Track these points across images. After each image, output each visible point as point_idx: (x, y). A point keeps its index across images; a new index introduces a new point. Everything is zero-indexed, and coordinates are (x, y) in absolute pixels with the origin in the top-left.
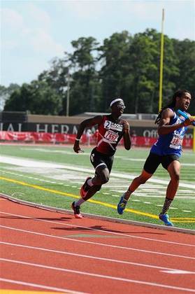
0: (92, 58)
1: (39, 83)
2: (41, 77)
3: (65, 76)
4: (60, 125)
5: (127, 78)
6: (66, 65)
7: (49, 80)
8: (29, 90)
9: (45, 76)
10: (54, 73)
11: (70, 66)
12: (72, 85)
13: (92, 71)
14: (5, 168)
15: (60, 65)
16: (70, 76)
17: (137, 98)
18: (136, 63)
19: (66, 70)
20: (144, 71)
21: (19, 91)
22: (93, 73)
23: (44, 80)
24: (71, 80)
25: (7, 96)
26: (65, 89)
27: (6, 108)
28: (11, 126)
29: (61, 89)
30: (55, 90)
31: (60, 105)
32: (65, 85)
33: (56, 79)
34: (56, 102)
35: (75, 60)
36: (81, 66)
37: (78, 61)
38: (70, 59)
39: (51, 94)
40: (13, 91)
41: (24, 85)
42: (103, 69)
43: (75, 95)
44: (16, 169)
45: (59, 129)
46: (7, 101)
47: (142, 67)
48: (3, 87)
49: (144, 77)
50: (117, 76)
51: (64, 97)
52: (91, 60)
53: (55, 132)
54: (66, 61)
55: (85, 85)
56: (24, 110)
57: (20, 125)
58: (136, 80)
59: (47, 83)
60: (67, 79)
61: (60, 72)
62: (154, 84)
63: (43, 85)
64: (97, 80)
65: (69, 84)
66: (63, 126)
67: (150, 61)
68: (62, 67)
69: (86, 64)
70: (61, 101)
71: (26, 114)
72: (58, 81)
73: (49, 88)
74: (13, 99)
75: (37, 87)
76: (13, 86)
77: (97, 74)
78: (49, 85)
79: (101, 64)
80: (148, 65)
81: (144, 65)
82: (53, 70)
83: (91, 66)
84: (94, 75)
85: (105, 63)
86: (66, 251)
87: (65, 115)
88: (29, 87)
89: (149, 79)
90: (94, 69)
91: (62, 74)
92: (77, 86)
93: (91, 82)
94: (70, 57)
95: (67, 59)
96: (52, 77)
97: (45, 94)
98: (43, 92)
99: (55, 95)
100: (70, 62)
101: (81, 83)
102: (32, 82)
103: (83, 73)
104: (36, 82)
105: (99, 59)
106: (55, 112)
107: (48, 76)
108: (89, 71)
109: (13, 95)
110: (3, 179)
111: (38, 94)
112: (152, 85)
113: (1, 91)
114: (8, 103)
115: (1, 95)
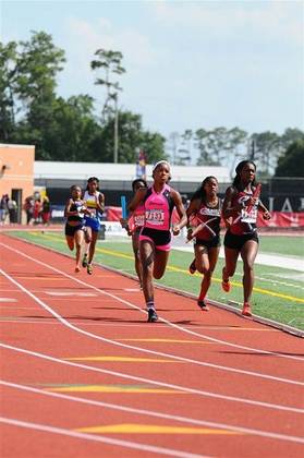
14: (277, 275)
21: (301, 142)
25: (281, 151)
27: (279, 171)
28: (287, 202)
40: (291, 142)
44: (296, 277)
46: (280, 160)
48: (275, 134)
57: (303, 201)
74: (290, 156)
76: (291, 133)
109: (292, 149)
110: (274, 294)
113: (270, 142)
114: (282, 163)
115: (269, 149)
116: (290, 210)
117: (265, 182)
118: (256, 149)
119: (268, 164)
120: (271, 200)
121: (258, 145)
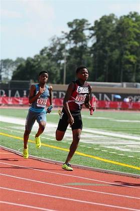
0: (85, 36)
1: (41, 57)
2: (42, 52)
3: (62, 51)
4: (58, 92)
5: (114, 53)
6: (63, 42)
7: (49, 55)
8: (32, 62)
9: (46, 52)
10: (53, 49)
11: (67, 43)
12: (68, 58)
13: (85, 47)
14: (12, 127)
15: (58, 42)
16: (67, 51)
17: (122, 70)
18: (121, 40)
19: (63, 47)
20: (128, 47)
21: (24, 64)
22: (86, 49)
23: (45, 55)
24: (68, 54)
25: (14, 68)
26: (63, 62)
27: (13, 78)
28: (17, 92)
29: (59, 62)
30: (54, 63)
31: (58, 75)
32: (62, 58)
33: (55, 54)
34: (55, 73)
35: (70, 38)
36: (76, 43)
37: (73, 39)
38: (66, 37)
39: (51, 66)
40: (19, 64)
41: (28, 59)
42: (94, 45)
43: (70, 67)
45: (57, 95)
46: (14, 72)
47: (127, 44)
48: (11, 60)
49: (127, 52)
50: (105, 52)
51: (61, 68)
52: (84, 38)
53: (54, 98)
54: (63, 39)
55: (79, 59)
56: (29, 79)
57: (25, 92)
58: (122, 54)
59: (47, 57)
60: (64, 54)
61: (58, 48)
62: (136, 58)
63: (44, 58)
64: (89, 54)
65: (65, 58)
66: (60, 93)
67: (133, 39)
68: (59, 44)
69: (79, 42)
70: (59, 72)
71: (30, 83)
72: (56, 55)
73: (49, 61)
74: (19, 70)
75: (39, 60)
76: (19, 60)
77: (89, 50)
78: (49, 58)
79: (92, 41)
80: (131, 42)
81: (128, 42)
82: (52, 46)
83: (84, 43)
84: (86, 51)
85: (95, 41)
86: (64, 196)
87: (62, 83)
88: (33, 60)
89: (132, 53)
90: (86, 45)
91: (60, 50)
92: (72, 60)
93: (84, 56)
94: (66, 36)
95: (64, 37)
96: (51, 52)
97: (45, 66)
98: (44, 65)
99: (54, 67)
100: (66, 40)
101: (76, 57)
102: (35, 56)
103: (77, 49)
104: (38, 56)
105: (90, 37)
106: (54, 81)
107: (48, 51)
108: (82, 47)
109: (19, 67)
110: (11, 136)
111: (40, 66)
112: (134, 59)
113: (9, 64)
114: (15, 74)
115: (9, 67)
116: (19, 96)
117: (7, 83)
118: (3, 67)
119: (8, 74)
120: (10, 91)
121: (4, 65)
